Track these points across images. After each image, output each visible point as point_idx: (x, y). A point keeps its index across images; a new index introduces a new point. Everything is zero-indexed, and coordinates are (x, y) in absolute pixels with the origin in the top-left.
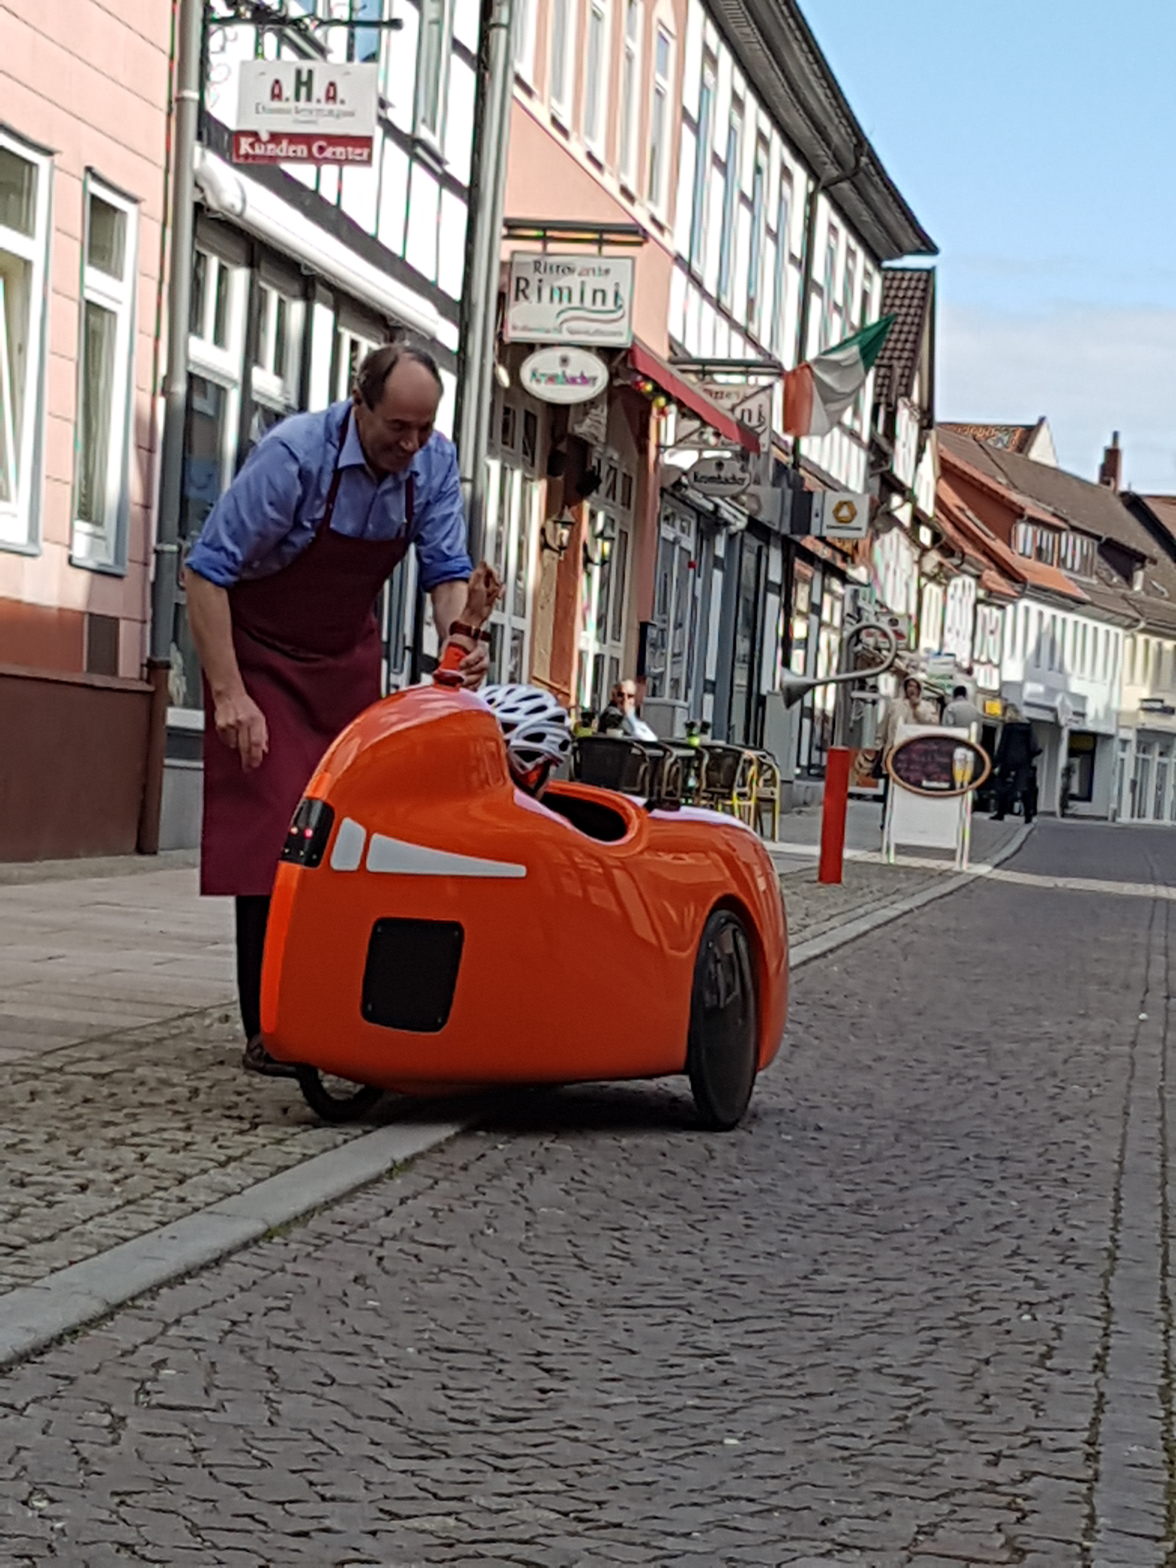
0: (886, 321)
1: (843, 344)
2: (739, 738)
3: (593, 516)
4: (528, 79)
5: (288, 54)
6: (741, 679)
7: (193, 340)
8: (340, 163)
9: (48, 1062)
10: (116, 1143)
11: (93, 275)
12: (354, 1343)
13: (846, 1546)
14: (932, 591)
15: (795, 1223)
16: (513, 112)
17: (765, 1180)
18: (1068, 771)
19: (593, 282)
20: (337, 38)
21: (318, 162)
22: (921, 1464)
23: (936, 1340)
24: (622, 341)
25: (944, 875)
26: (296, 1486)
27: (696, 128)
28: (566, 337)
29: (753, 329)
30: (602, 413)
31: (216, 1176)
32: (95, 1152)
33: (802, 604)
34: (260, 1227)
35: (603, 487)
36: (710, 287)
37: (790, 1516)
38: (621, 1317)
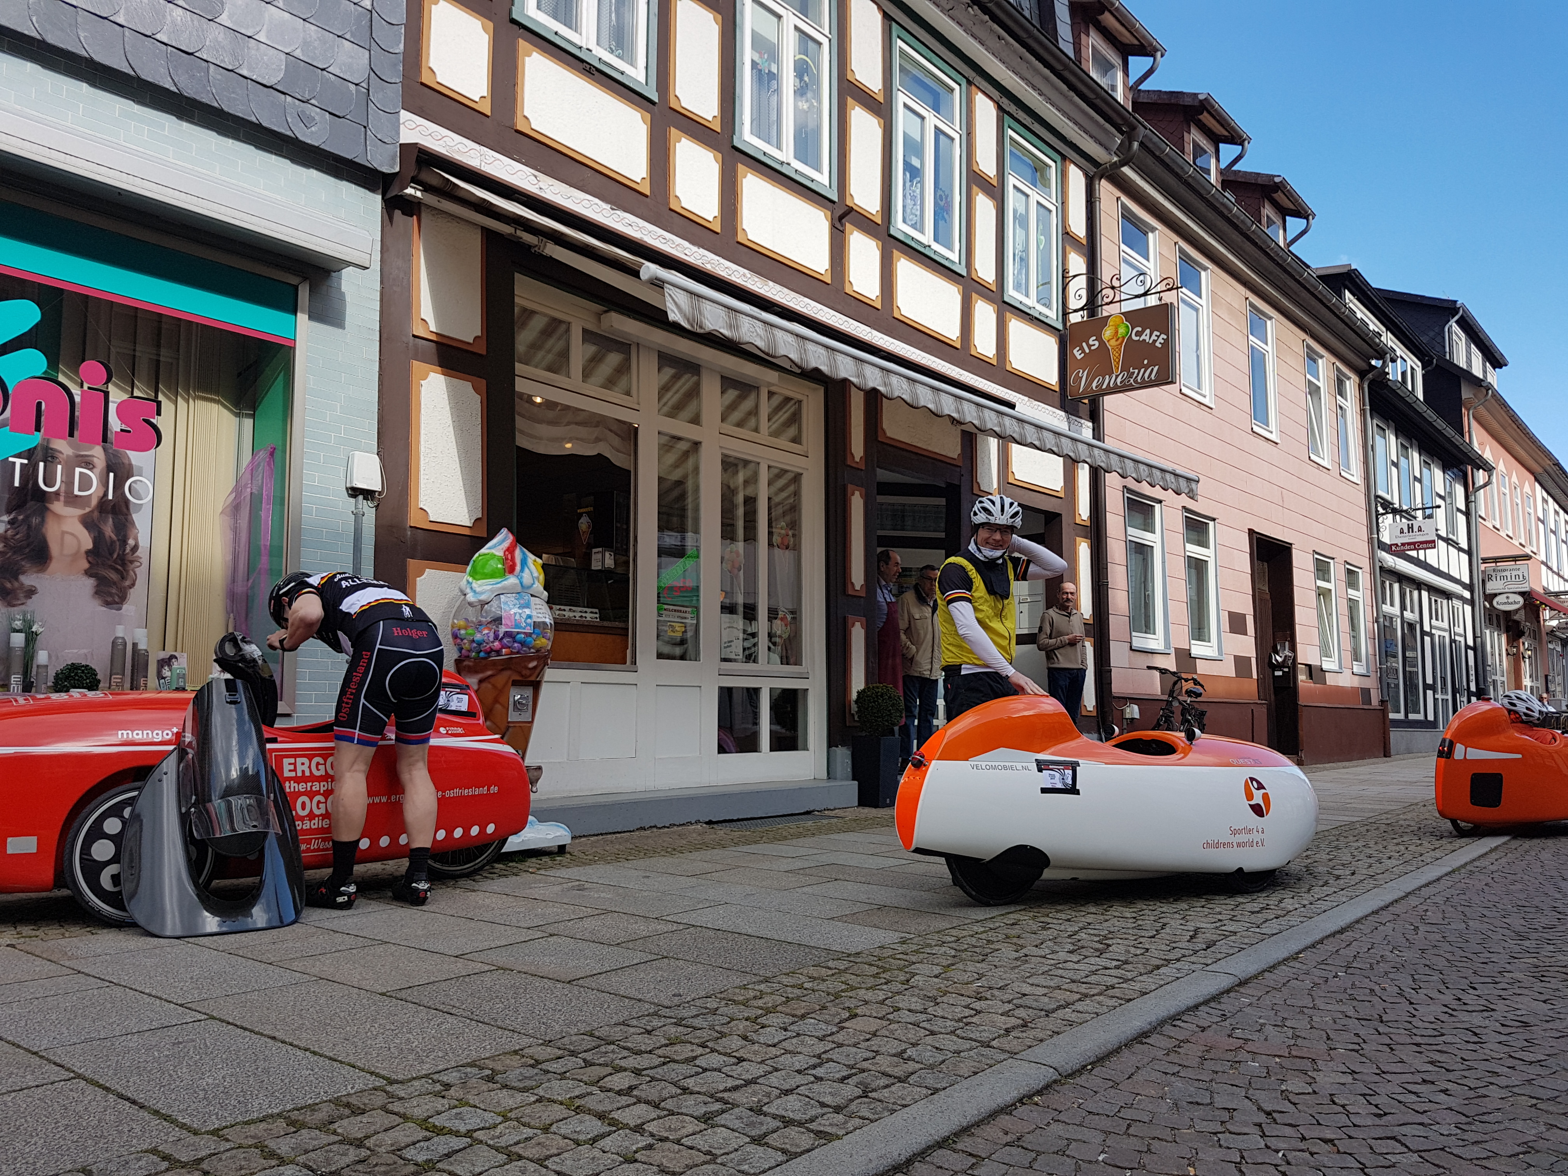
3: (1524, 644)
4: (1483, 515)
5: (1404, 520)
7: (1384, 606)
8: (1425, 549)
9: (1371, 820)
10: (1398, 844)
11: (1350, 591)
12: (1490, 904)
16: (1480, 526)
19: (1514, 573)
20: (1419, 514)
21: (1418, 550)
24: (1527, 589)
26: (1479, 949)
27: (1543, 522)
28: (1507, 590)
30: (1523, 612)
31: (1432, 854)
32: (1391, 847)
34: (1450, 869)
35: (1527, 634)
36: (1555, 569)
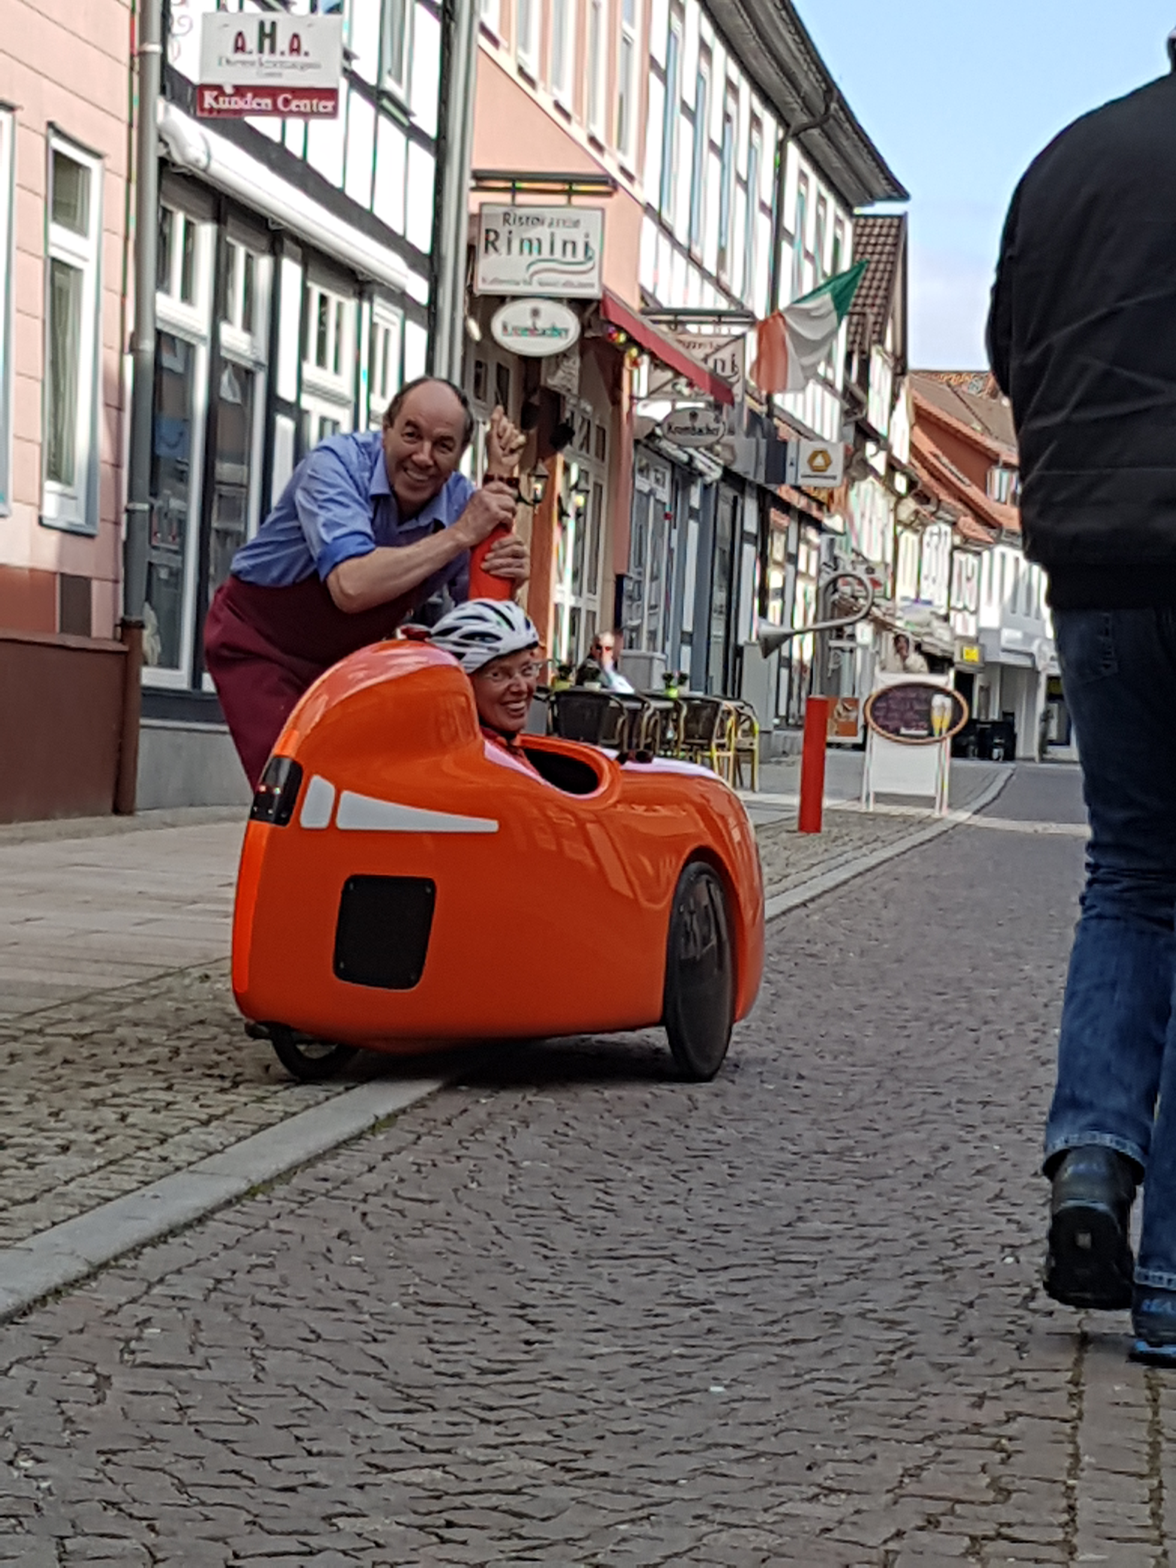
0: (858, 267)
1: (816, 291)
2: (717, 689)
3: (567, 469)
4: (494, 28)
5: (252, 6)
6: (718, 631)
7: (160, 297)
8: (306, 115)
9: (28, 1024)
10: (97, 1103)
11: (59, 234)
12: (338, 1299)
13: (832, 1490)
14: (908, 538)
15: (779, 1171)
16: (480, 65)
17: (748, 1129)
18: (1046, 717)
19: (562, 234)
21: (283, 115)
22: (905, 1407)
23: (919, 1284)
24: (594, 292)
25: (923, 823)
26: (282, 1442)
27: (663, 76)
28: (535, 289)
29: (725, 278)
30: (574, 364)
31: (198, 1134)
32: (76, 1114)
33: (777, 552)
34: (244, 1186)
35: (577, 439)
36: (681, 237)
37: (776, 1461)
38: (606, 1268)
